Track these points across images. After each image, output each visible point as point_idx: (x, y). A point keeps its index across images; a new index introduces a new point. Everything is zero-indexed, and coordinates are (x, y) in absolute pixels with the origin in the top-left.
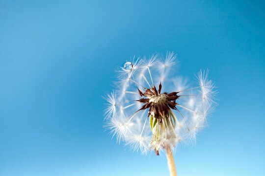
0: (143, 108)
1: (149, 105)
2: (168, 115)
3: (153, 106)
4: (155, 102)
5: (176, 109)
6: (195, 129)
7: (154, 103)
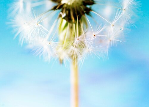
0: (55, 8)
1: (61, 7)
2: (81, 21)
3: (66, 8)
4: (69, 4)
5: (90, 16)
6: (108, 42)
7: (67, 5)
